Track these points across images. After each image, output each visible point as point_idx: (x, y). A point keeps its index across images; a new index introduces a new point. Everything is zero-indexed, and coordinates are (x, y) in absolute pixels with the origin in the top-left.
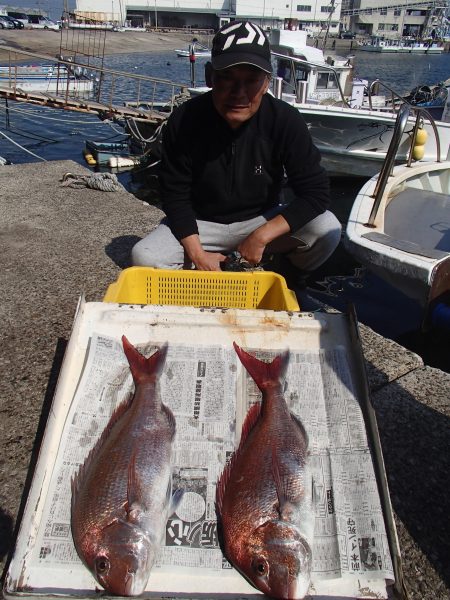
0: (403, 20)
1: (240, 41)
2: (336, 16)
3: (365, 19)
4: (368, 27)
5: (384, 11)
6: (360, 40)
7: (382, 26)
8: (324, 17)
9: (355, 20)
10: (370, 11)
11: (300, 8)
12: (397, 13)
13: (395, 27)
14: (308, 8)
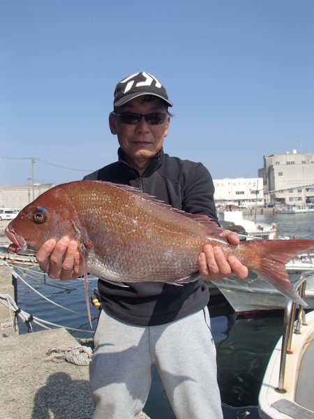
0: (304, 194)
1: (139, 85)
2: (261, 195)
3: (279, 196)
4: (282, 200)
5: (291, 190)
6: (278, 207)
7: (291, 199)
8: (254, 196)
9: (273, 197)
10: (282, 191)
11: (238, 193)
12: (300, 191)
13: (300, 199)
14: (243, 193)
